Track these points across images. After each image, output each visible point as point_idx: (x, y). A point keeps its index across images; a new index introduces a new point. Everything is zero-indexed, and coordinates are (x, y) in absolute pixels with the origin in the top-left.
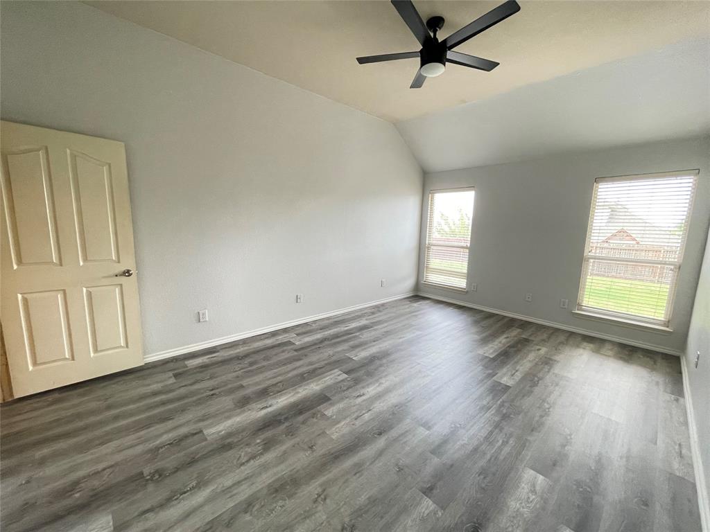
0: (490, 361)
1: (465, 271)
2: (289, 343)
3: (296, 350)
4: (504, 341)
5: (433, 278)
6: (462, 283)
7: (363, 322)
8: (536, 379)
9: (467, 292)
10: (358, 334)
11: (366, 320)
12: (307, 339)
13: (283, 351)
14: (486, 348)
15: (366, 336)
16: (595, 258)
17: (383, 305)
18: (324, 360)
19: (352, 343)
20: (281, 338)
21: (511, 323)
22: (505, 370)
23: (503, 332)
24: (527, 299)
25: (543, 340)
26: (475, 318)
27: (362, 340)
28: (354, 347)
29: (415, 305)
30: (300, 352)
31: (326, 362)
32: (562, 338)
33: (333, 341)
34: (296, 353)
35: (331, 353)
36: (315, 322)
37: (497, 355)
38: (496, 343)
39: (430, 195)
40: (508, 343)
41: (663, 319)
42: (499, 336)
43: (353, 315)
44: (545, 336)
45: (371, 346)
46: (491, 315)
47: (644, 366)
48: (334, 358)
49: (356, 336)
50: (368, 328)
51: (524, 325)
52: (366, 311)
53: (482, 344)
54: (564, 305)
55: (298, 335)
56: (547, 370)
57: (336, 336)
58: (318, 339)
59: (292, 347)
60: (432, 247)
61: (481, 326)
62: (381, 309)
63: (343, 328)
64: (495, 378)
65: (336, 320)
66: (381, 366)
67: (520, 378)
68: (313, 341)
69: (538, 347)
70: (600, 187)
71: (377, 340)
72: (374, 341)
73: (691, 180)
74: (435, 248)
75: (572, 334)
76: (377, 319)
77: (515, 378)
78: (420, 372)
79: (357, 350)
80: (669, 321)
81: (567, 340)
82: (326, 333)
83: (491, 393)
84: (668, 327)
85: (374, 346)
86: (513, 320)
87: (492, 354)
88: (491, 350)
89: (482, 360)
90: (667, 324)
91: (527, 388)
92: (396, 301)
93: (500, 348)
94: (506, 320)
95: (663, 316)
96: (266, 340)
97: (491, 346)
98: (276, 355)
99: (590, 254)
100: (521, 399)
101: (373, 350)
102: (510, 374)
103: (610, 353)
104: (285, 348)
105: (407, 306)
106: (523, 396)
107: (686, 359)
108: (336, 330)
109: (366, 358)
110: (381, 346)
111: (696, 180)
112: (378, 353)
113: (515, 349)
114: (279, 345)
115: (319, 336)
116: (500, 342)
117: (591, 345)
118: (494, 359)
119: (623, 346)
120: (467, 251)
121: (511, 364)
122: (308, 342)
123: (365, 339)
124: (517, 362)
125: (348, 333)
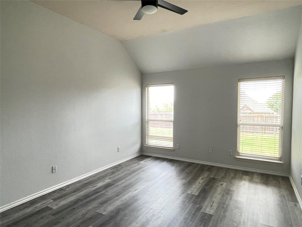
0: (196, 198)
1: (172, 135)
2: (47, 208)
3: (54, 215)
4: (201, 181)
5: (151, 142)
6: (170, 144)
7: (107, 181)
8: (225, 206)
9: (174, 150)
10: (103, 192)
11: (109, 179)
12: (63, 202)
13: (42, 218)
14: (192, 189)
15: (110, 192)
16: (243, 124)
17: (120, 165)
18: (79, 219)
19: (100, 200)
20: (39, 206)
21: (203, 168)
22: (206, 203)
23: (199, 176)
24: (210, 152)
25: (223, 177)
26: (181, 168)
27: (107, 196)
28: (102, 203)
29: (142, 162)
30: (57, 216)
31: (80, 221)
32: (232, 175)
33: (85, 201)
34: (54, 217)
35: (84, 211)
36: (68, 186)
37: (199, 193)
38: (197, 184)
39: (146, 88)
40: (204, 182)
41: (278, 157)
42: (198, 179)
43: (98, 176)
44: (223, 174)
45: (115, 201)
46: (190, 164)
47: (275, 186)
48: (88, 216)
49: (102, 194)
50: (112, 185)
51: (210, 168)
52: (107, 172)
53: (189, 186)
54: (230, 154)
55: (54, 200)
56: (229, 198)
57: (87, 196)
58: (71, 202)
59: (50, 212)
60: (150, 121)
61: (186, 173)
62: (119, 168)
63: (91, 189)
64: (201, 211)
65: (85, 182)
66: (125, 216)
67: (216, 207)
68: (67, 204)
69: (221, 183)
70: (241, 84)
71: (119, 195)
72: (117, 196)
73: (281, 82)
74: (152, 122)
75: (236, 171)
76: (117, 177)
77: (213, 207)
78: (154, 215)
79: (105, 205)
80: (281, 158)
81: (235, 176)
82: (78, 195)
83: (202, 222)
84: (281, 161)
85: (117, 200)
86: (203, 166)
87: (196, 192)
88: (195, 189)
89: (191, 198)
90: (280, 159)
91: (222, 214)
92: (127, 161)
93: (201, 187)
94: (199, 166)
95: (278, 155)
96: (25, 209)
97: (194, 186)
98: (35, 222)
99: (240, 122)
100: (220, 223)
101: (117, 203)
102: (209, 206)
103: (258, 180)
104: (44, 214)
105: (137, 164)
106: (221, 221)
107: (292, 178)
108: (86, 191)
109: (112, 212)
110: (123, 199)
111: (283, 81)
112: (121, 205)
113: (209, 186)
114: (38, 212)
115: (72, 198)
116: (199, 183)
117: (248, 177)
118: (198, 196)
119: (262, 175)
120: (172, 123)
121: (209, 198)
122: (63, 206)
123: (110, 196)
124: (212, 196)
125: (96, 192)
